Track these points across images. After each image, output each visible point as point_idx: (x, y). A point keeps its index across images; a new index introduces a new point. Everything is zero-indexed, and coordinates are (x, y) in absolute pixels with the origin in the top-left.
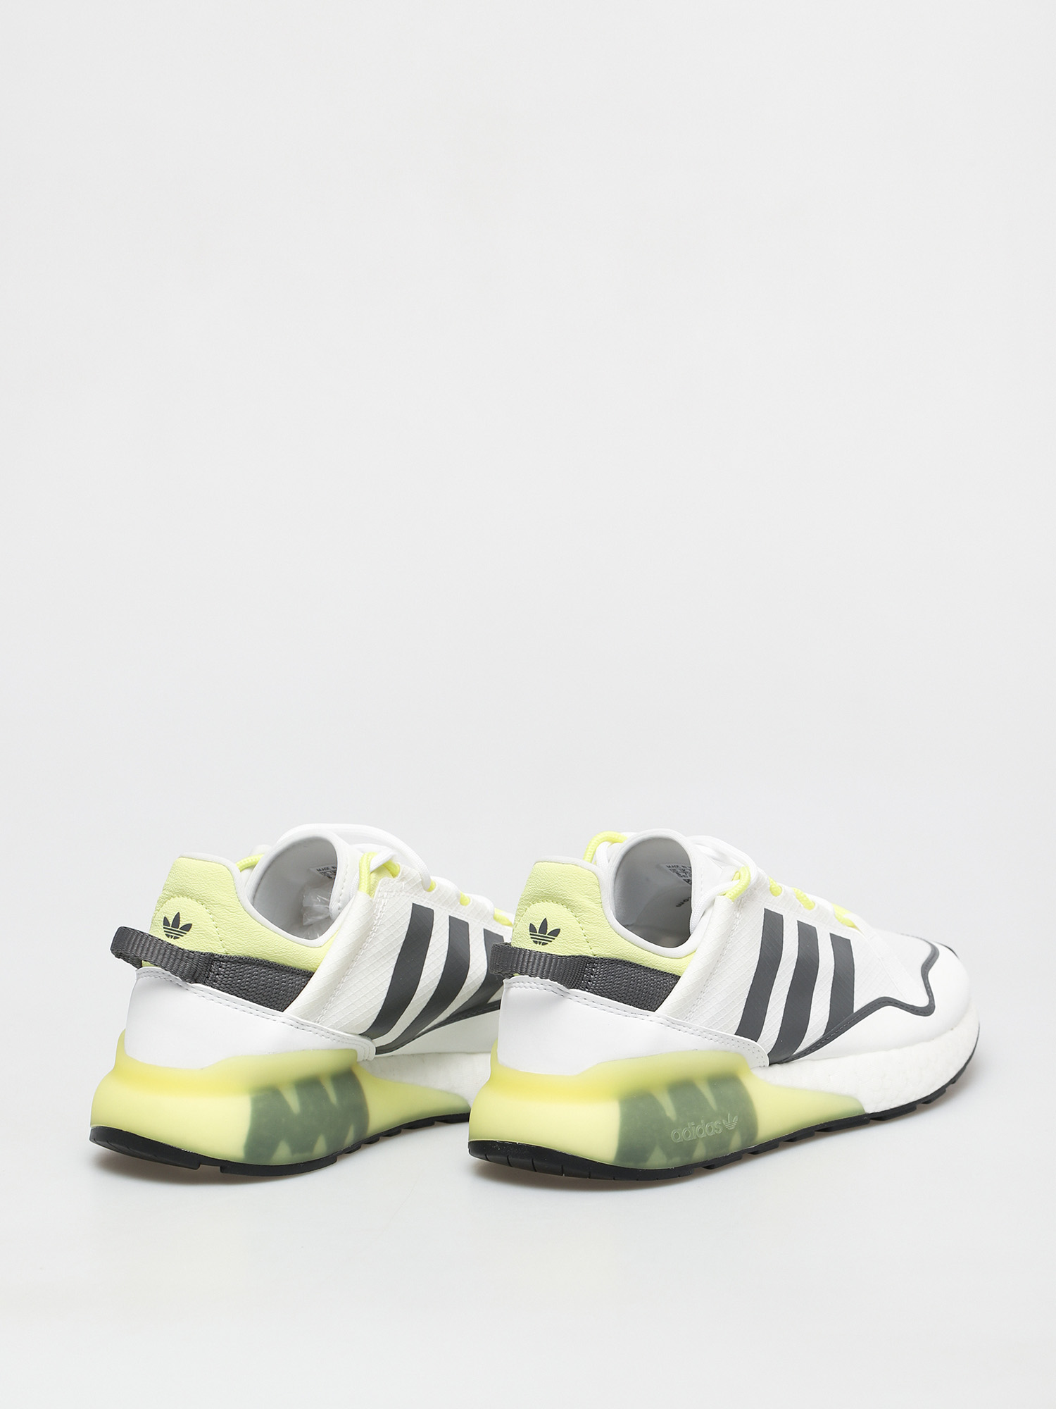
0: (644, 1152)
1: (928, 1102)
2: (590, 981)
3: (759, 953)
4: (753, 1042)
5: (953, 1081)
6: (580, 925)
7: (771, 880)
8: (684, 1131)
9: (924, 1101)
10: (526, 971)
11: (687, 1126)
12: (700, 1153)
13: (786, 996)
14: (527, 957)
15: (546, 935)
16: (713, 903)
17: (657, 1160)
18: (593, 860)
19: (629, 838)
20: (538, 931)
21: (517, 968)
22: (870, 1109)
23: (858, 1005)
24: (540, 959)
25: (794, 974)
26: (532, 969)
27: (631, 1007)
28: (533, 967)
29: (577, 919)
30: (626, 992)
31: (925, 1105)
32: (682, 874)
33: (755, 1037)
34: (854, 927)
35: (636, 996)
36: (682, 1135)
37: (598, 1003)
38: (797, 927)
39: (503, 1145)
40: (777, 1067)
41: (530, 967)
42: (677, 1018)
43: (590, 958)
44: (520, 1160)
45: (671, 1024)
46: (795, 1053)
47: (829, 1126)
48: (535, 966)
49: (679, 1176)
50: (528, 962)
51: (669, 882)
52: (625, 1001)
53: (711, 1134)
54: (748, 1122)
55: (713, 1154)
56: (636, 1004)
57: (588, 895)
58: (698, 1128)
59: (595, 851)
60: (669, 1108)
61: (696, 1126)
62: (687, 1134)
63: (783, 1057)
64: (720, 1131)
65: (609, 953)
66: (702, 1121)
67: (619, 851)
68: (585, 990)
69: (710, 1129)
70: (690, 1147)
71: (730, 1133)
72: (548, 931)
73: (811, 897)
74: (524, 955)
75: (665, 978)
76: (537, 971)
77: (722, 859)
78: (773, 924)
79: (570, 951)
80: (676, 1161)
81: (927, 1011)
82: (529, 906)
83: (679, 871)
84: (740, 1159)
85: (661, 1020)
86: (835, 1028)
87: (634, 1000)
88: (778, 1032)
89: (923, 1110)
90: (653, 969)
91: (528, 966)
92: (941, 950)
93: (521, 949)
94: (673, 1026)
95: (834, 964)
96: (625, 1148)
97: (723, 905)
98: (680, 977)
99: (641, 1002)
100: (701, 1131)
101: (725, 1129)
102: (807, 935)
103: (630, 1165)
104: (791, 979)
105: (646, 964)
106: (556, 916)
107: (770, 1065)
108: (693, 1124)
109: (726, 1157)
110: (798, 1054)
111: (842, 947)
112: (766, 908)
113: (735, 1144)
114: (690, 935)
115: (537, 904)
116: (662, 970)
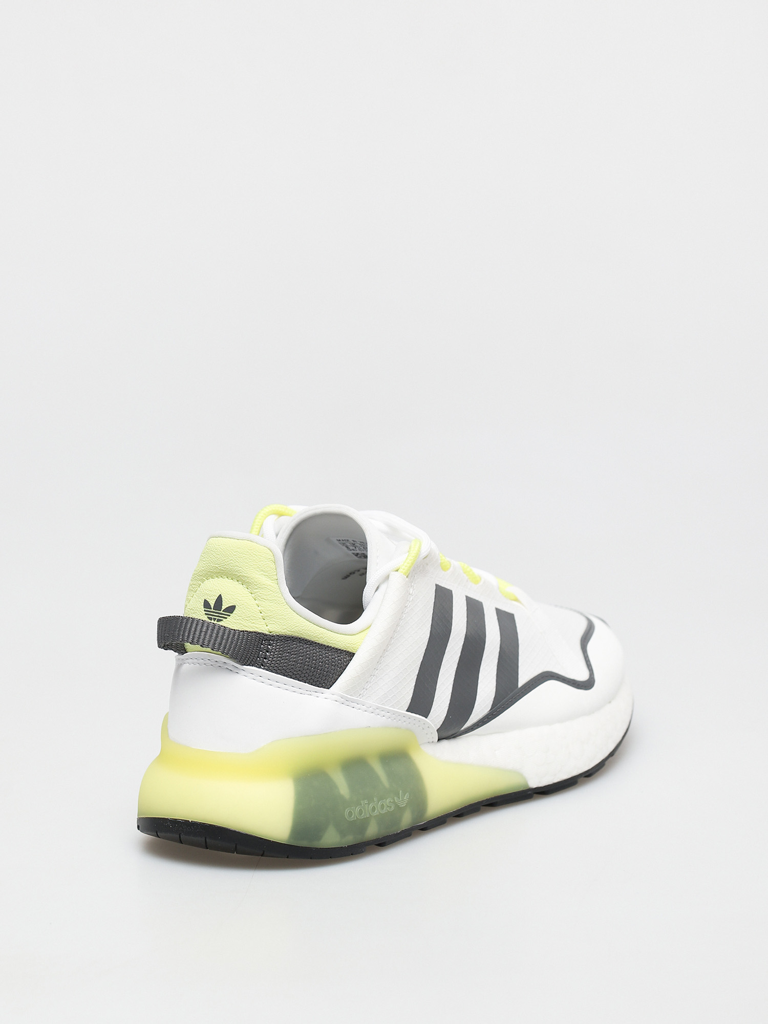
0: (318, 831)
1: (589, 775)
2: (265, 659)
3: (430, 629)
4: (424, 718)
5: (612, 754)
6: (256, 602)
7: (441, 555)
8: (358, 809)
9: (586, 775)
10: (198, 641)
11: (361, 805)
12: (372, 831)
13: (454, 672)
14: (199, 627)
15: (221, 612)
16: (387, 578)
17: (331, 839)
18: (260, 533)
19: (298, 511)
20: (212, 608)
21: (188, 637)
22: (534, 783)
23: (522, 680)
24: (213, 630)
25: (462, 649)
26: (204, 640)
27: (307, 684)
28: (205, 637)
29: (253, 595)
30: (301, 669)
31: (586, 778)
32: (351, 548)
33: (425, 712)
34: (517, 600)
35: (311, 674)
36: (354, 813)
37: (273, 681)
38: (465, 601)
39: (175, 822)
40: (445, 743)
41: (202, 637)
42: (350, 695)
43: (266, 635)
44: (193, 838)
45: (345, 701)
46: (462, 729)
47: (494, 801)
48: (208, 636)
49: (352, 854)
50: (201, 631)
51: (339, 556)
52: (301, 679)
53: (384, 812)
54: (419, 799)
55: (385, 832)
56: (311, 681)
57: (264, 571)
58: (371, 806)
59: (262, 524)
60: (342, 786)
61: (369, 804)
62: (361, 812)
63: (450, 733)
64: (393, 808)
65: (285, 631)
66: (375, 799)
67: (287, 525)
68: (260, 668)
69: (382, 807)
70: (363, 825)
71: (400, 810)
72: (224, 608)
73: (477, 572)
74: (197, 625)
75: (339, 655)
76: (209, 641)
77: (393, 533)
78: (443, 598)
79: (243, 627)
80: (350, 840)
81: (587, 685)
82: (203, 581)
83: (348, 544)
84: (409, 836)
85: (335, 697)
86: (501, 704)
87: (309, 678)
88: (447, 708)
89: (584, 783)
90: (328, 646)
91: (200, 635)
92: (596, 622)
93: (193, 619)
94: (347, 703)
95: (499, 639)
96: (300, 826)
97: (397, 580)
98: (354, 654)
99: (316, 680)
100: (374, 809)
101: (397, 806)
102: (475, 609)
103: (304, 843)
104: (460, 654)
105: (321, 641)
106: (232, 593)
107: (438, 740)
108: (366, 802)
109: (398, 834)
110: (465, 729)
111: (507, 621)
112: (437, 583)
113: (406, 820)
114: (364, 611)
115: (211, 580)
116: (337, 647)
